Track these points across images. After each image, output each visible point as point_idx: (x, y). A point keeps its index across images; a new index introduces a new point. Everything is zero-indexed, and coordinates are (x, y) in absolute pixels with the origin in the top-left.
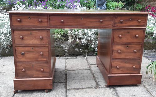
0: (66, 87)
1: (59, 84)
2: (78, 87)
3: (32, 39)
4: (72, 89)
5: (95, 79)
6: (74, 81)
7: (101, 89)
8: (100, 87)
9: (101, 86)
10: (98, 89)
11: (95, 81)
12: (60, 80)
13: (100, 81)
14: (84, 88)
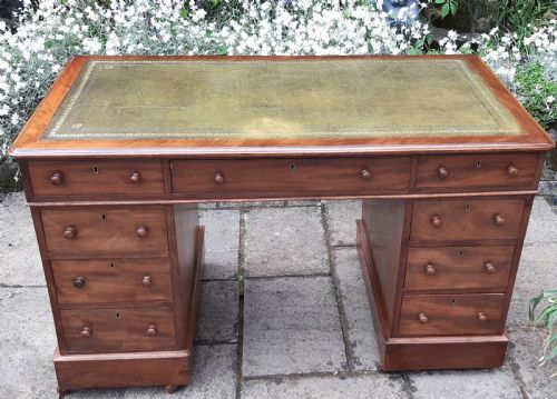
0: (237, 366)
1: (214, 351)
2: (280, 371)
3: (110, 237)
4: (259, 378)
5: (344, 327)
6: (268, 333)
7: (360, 380)
8: (357, 368)
9: (361, 368)
10: (349, 380)
11: (345, 339)
12: (218, 332)
13: (361, 342)
14: (303, 375)
